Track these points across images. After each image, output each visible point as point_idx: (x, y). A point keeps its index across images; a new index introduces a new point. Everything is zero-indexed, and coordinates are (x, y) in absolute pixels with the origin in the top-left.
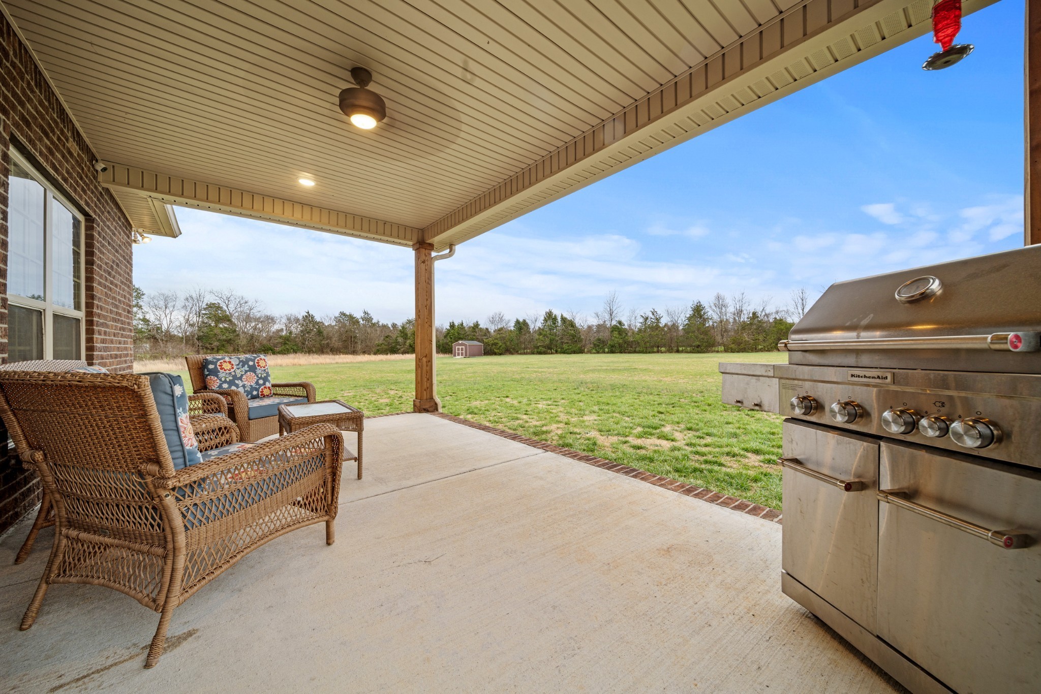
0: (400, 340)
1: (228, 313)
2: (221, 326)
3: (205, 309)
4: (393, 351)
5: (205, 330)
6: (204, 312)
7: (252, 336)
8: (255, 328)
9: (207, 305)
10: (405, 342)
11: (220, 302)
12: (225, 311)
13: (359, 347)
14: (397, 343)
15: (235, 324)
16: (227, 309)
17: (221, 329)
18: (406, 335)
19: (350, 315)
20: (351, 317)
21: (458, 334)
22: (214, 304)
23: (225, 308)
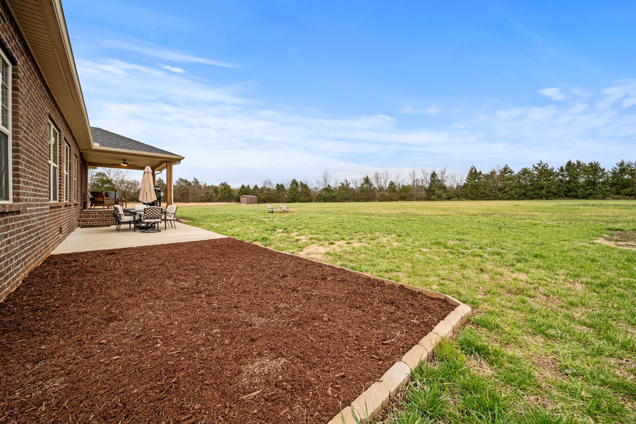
0: (214, 195)
1: (109, 178)
2: (105, 186)
3: (96, 176)
4: (210, 200)
5: (96, 188)
6: (95, 178)
7: (125, 192)
8: (127, 187)
9: (97, 173)
10: (217, 196)
11: (105, 172)
12: (108, 177)
13: (190, 198)
14: (212, 196)
15: (114, 185)
16: (109, 176)
17: (105, 187)
18: (218, 192)
19: (186, 180)
20: (186, 181)
21: (246, 191)
22: (101, 173)
23: (108, 175)
